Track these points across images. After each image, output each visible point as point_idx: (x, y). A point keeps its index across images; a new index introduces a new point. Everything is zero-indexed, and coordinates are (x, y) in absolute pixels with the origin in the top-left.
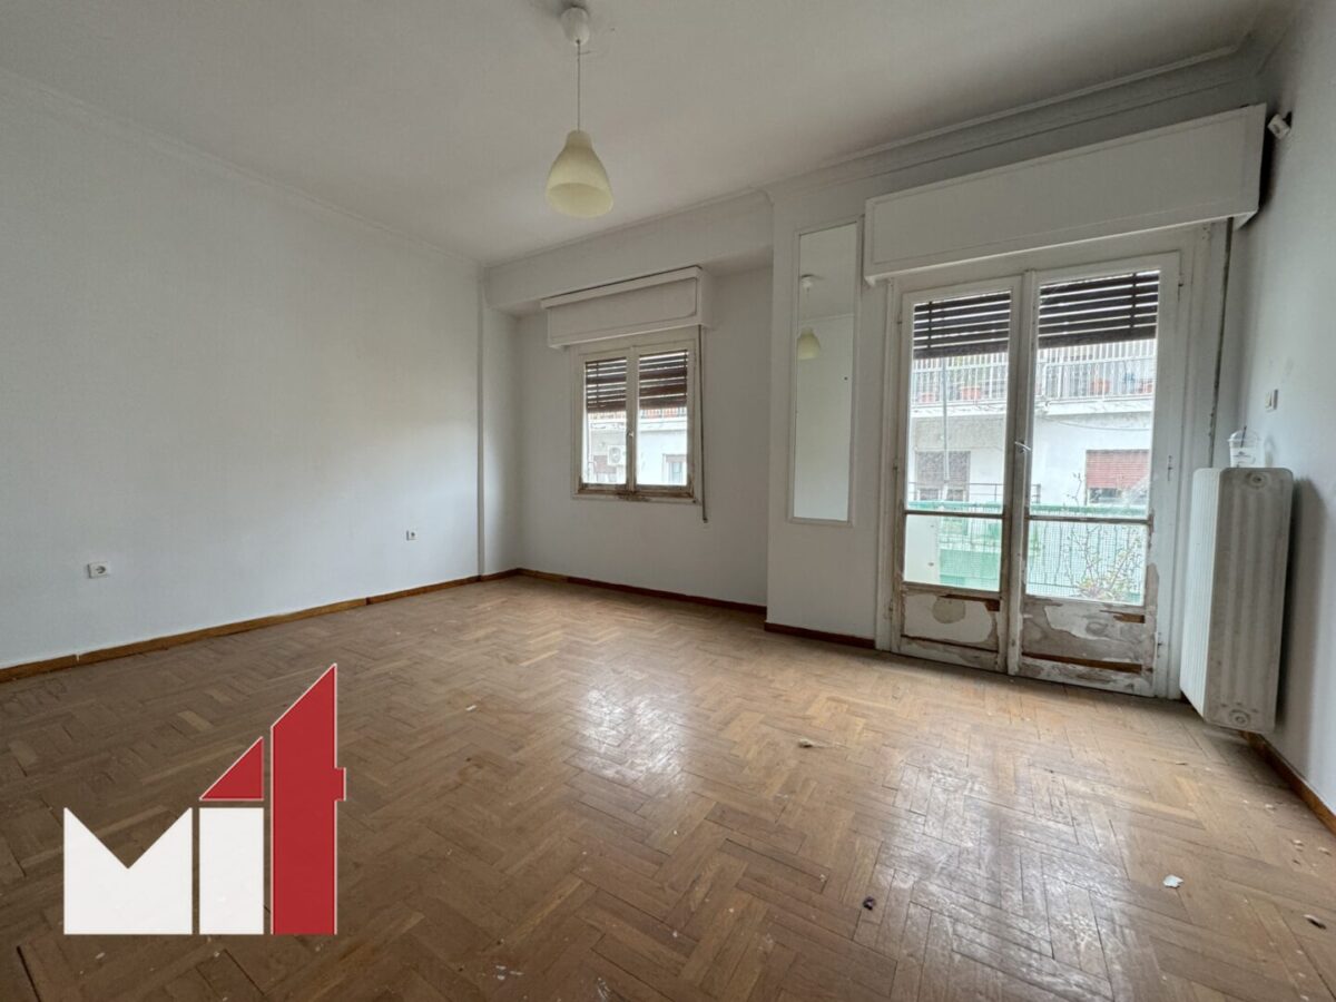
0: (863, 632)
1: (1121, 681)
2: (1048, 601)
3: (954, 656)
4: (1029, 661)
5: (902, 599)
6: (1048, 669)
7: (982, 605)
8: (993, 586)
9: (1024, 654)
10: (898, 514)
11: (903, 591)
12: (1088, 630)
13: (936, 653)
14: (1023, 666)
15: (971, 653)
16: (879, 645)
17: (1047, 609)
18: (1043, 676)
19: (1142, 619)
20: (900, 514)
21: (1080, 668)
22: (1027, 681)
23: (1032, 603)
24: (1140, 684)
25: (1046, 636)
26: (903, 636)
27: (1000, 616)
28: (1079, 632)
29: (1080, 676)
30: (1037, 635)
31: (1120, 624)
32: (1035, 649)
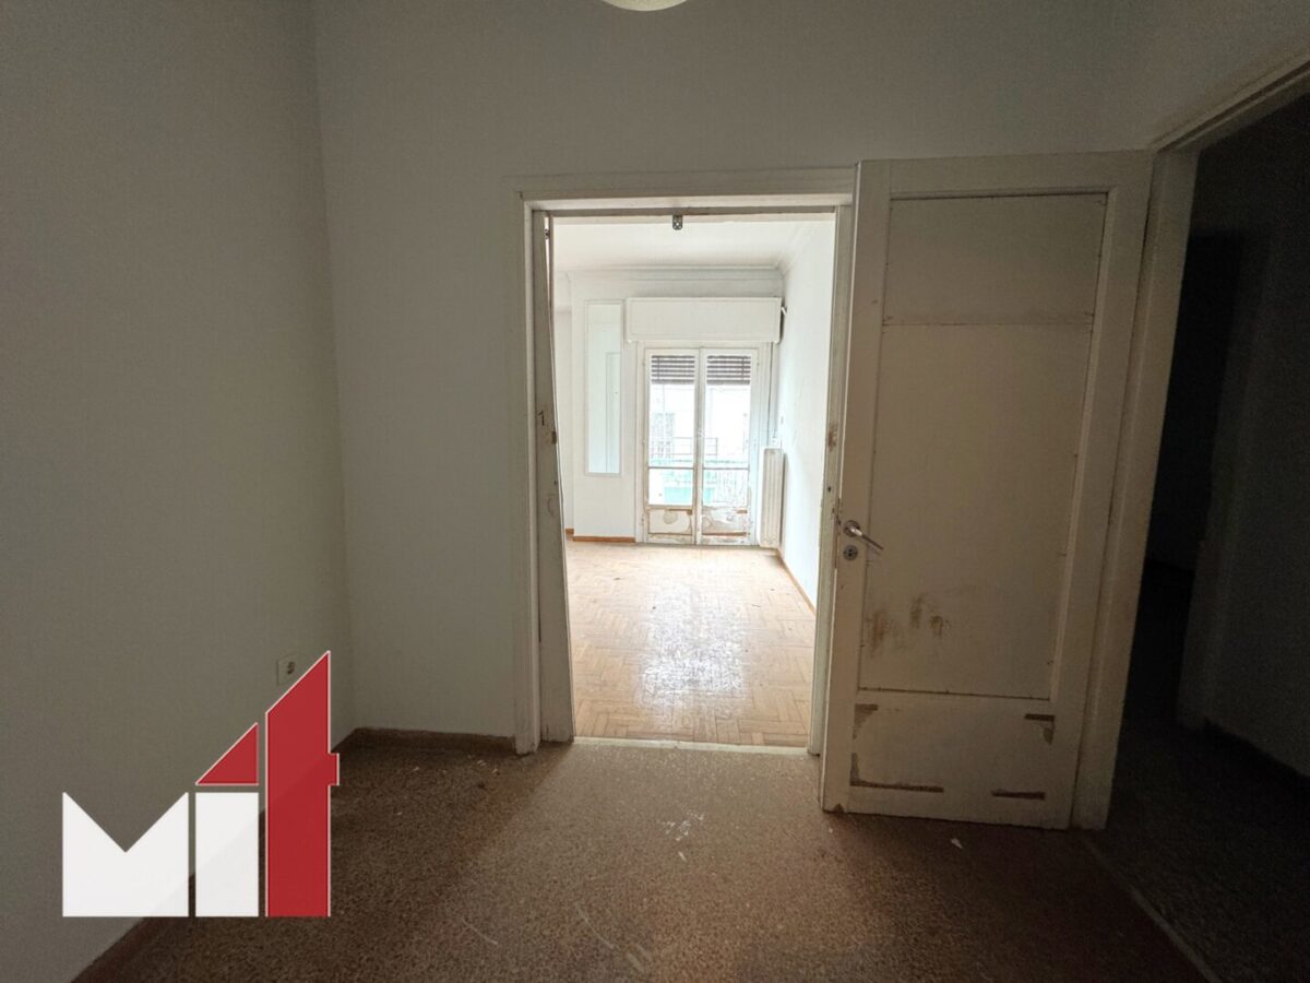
0: (629, 534)
1: (739, 540)
2: (712, 508)
3: (673, 540)
4: (705, 537)
5: (648, 515)
6: (713, 540)
7: (685, 513)
8: (689, 502)
9: (703, 534)
10: (646, 468)
11: (648, 509)
12: (728, 519)
13: (665, 540)
14: (703, 540)
15: (681, 537)
16: (637, 540)
17: (712, 512)
18: (710, 543)
19: (746, 512)
20: (647, 468)
21: (725, 537)
22: (705, 546)
23: (705, 509)
24: (746, 540)
25: (711, 525)
26: (649, 533)
27: (693, 517)
28: (724, 521)
29: (725, 541)
30: (708, 524)
31: (739, 515)
32: (707, 531)
